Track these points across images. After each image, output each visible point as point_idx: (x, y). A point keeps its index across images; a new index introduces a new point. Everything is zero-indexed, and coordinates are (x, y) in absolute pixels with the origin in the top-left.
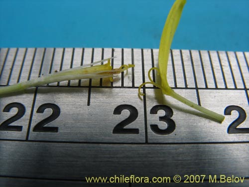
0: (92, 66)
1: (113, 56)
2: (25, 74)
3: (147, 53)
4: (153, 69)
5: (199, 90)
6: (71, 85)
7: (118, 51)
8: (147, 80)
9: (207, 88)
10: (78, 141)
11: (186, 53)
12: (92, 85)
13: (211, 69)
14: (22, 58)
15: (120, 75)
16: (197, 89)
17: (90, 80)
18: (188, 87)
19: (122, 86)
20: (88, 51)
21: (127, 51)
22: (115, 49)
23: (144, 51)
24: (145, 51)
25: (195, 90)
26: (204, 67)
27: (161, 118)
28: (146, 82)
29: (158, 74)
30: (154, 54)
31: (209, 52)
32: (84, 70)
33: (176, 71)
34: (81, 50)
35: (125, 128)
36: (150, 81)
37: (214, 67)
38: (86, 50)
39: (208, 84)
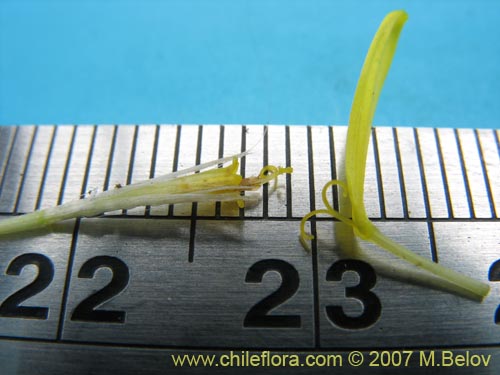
0: (198, 172)
1: (243, 149)
2: (52, 189)
3: (320, 134)
4: (335, 183)
5: (435, 224)
6: (151, 213)
7: (255, 132)
8: (319, 205)
9: (451, 218)
10: (167, 342)
11: (406, 134)
12: (199, 214)
13: (460, 172)
14: (45, 150)
15: (260, 191)
16: (430, 220)
17: (195, 205)
18: (411, 216)
19: (265, 217)
20: (190, 132)
21: (277, 132)
22: (248, 127)
23: (313, 130)
24: (315, 130)
25: (426, 223)
26: (446, 167)
27: (351, 292)
28: (317, 208)
29: (345, 195)
30: (335, 139)
31: (456, 132)
32: (179, 182)
33: (383, 180)
34: (174, 129)
35: (269, 313)
36: (325, 208)
37: (467, 167)
38: (185, 129)
39: (454, 209)
